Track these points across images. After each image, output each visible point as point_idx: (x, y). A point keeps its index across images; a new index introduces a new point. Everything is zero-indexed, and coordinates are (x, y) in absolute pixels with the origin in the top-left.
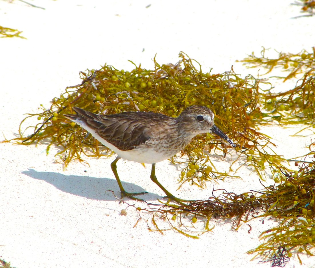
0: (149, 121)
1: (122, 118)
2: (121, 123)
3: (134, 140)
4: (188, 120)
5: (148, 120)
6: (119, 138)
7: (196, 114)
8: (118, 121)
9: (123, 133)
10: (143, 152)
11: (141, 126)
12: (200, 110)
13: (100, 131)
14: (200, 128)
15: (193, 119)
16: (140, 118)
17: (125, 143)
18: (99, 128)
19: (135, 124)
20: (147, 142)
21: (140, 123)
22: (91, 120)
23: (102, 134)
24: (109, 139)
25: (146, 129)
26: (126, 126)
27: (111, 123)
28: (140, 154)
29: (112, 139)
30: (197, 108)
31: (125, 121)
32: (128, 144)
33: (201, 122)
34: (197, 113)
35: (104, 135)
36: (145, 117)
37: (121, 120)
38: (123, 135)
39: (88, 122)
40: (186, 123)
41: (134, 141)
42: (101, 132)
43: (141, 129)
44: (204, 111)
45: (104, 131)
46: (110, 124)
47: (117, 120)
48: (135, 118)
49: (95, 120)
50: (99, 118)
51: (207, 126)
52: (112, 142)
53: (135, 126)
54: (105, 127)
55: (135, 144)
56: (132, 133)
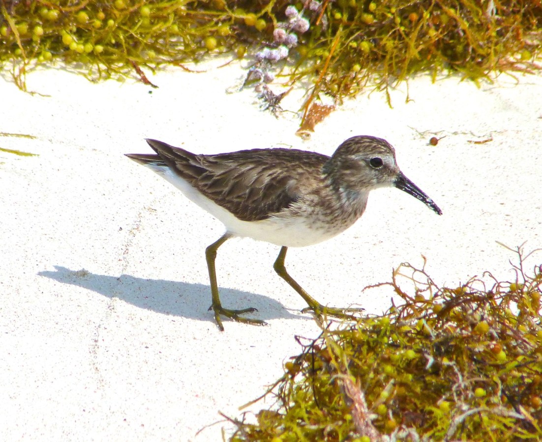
0: (296, 165)
1: (245, 161)
2: (244, 169)
3: (270, 201)
4: (352, 166)
5: (293, 164)
6: (239, 197)
7: (368, 155)
8: (238, 166)
9: (247, 187)
10: (287, 225)
11: (281, 176)
12: (375, 146)
13: (203, 183)
14: (375, 181)
15: (362, 163)
16: (278, 161)
17: (251, 205)
18: (200, 178)
19: (271, 172)
20: (294, 206)
21: (280, 171)
22: (184, 162)
23: (205, 188)
24: (220, 197)
25: (292, 182)
26: (254, 175)
27: (224, 169)
28: (281, 229)
29: (225, 199)
30: (369, 142)
31: (251, 166)
32: (256, 209)
33: (377, 169)
34: (368, 153)
35: (209, 191)
36: (287, 158)
37: (244, 164)
38: (248, 191)
39: (179, 166)
40: (348, 172)
41: (269, 204)
42: (206, 185)
43: (283, 181)
44: (383, 147)
45: (209, 182)
46: (222, 172)
47: (236, 164)
48: (269, 160)
49: (192, 163)
50: (200, 160)
51: (389, 176)
52: (225, 205)
53: (270, 175)
54: (212, 176)
55: (271, 208)
56: (265, 188)
